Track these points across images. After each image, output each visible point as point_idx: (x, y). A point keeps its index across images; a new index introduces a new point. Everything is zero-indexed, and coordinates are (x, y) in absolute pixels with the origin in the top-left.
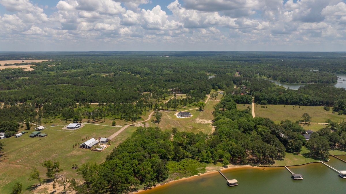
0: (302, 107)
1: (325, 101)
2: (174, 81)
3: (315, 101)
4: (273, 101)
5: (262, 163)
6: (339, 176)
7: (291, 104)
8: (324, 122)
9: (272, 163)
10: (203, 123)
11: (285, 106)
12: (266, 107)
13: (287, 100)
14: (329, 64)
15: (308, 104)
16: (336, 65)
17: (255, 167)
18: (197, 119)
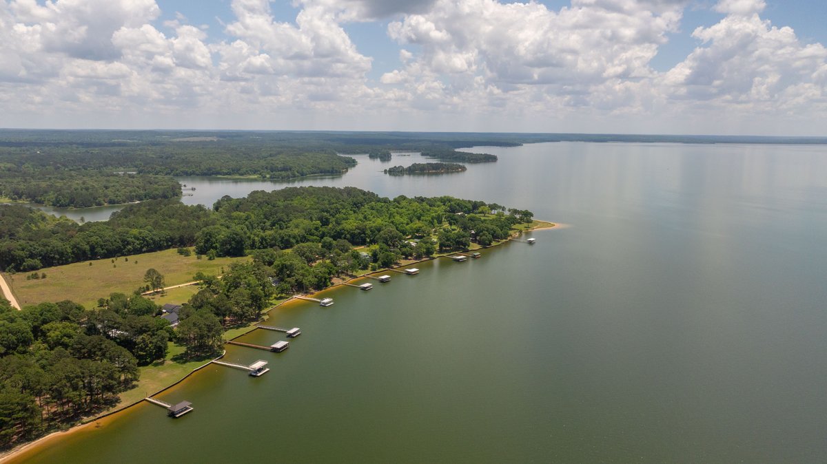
0: (132, 258)
1: (177, 236)
3: (157, 239)
4: (57, 256)
5: (88, 414)
6: (251, 375)
7: (105, 256)
8: (190, 281)
9: (111, 403)
11: (91, 264)
12: (44, 276)
13: (92, 248)
14: (154, 156)
15: (144, 249)
16: (167, 158)
17: (72, 430)
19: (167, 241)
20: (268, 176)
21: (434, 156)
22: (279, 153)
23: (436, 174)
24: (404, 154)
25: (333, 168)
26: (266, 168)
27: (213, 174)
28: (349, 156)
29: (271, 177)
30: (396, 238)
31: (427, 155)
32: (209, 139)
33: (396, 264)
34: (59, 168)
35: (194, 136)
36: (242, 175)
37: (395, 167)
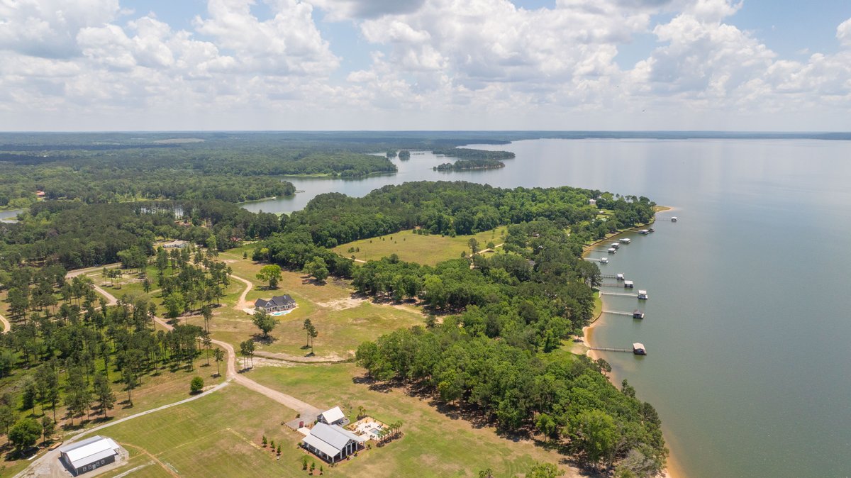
3: (395, 222)
9: (590, 314)
12: (358, 250)
17: (591, 326)
18: (323, 305)
19: (401, 224)
20: (339, 174)
21: (450, 154)
23: (479, 170)
26: (329, 167)
27: (280, 173)
29: (342, 175)
31: (440, 153)
32: (197, 141)
33: (608, 237)
35: (173, 138)
36: (309, 174)
37: (444, 164)
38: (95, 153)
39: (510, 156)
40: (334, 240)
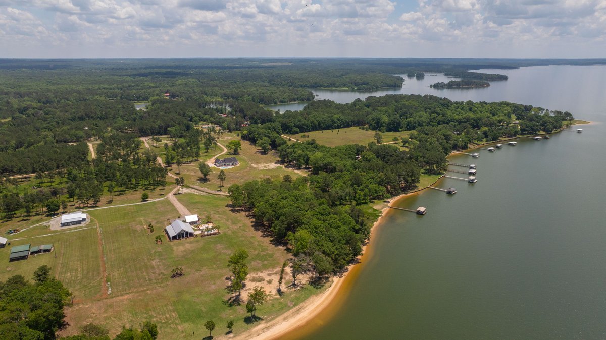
1: (356, 119)
2: (93, 117)
3: (348, 121)
4: (305, 127)
5: (409, 190)
6: (469, 182)
9: (416, 187)
10: (269, 168)
11: (323, 132)
12: (308, 136)
13: (319, 124)
16: (277, 76)
17: (409, 194)
18: (254, 166)
19: (352, 122)
20: (356, 88)
21: (456, 76)
22: (347, 73)
23: (468, 88)
24: (433, 74)
25: (396, 83)
26: (352, 83)
27: (318, 86)
28: (399, 75)
29: (358, 89)
30: (493, 124)
31: (450, 75)
32: (287, 64)
33: (499, 140)
34: (221, 82)
35: (274, 62)
36: (337, 87)
37: (439, 83)
38: (219, 71)
39: (504, 78)
40: (297, 129)
